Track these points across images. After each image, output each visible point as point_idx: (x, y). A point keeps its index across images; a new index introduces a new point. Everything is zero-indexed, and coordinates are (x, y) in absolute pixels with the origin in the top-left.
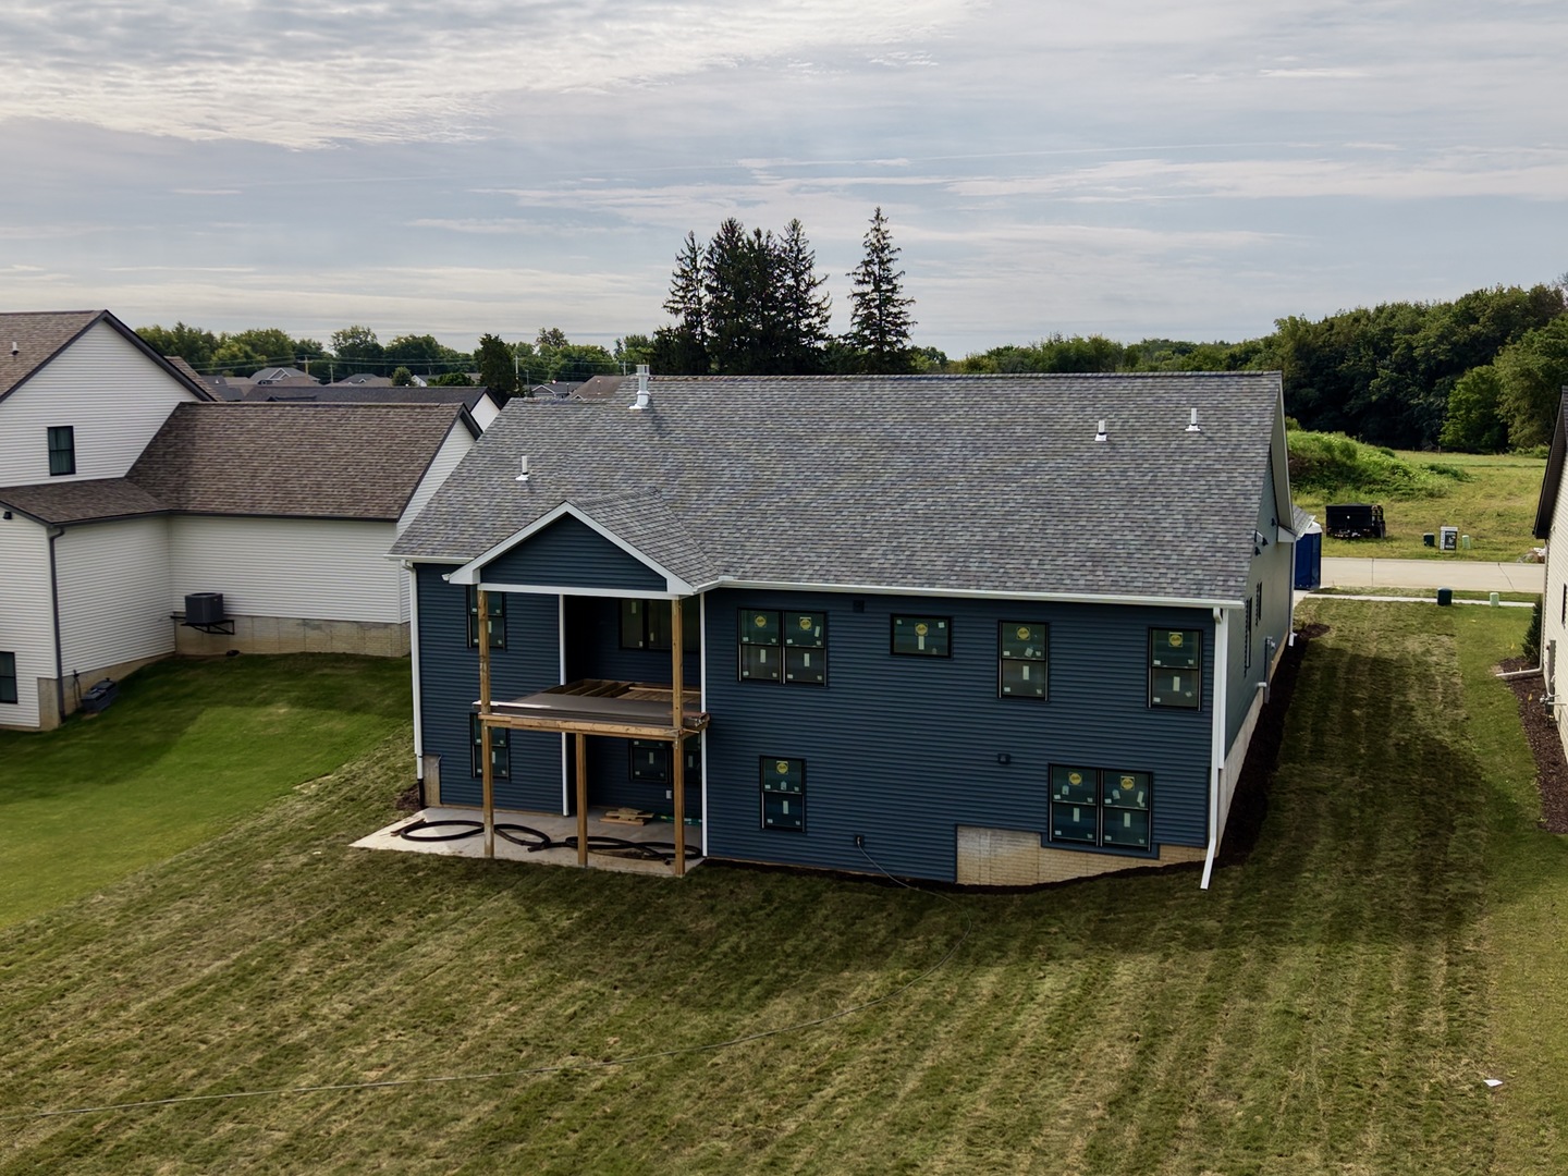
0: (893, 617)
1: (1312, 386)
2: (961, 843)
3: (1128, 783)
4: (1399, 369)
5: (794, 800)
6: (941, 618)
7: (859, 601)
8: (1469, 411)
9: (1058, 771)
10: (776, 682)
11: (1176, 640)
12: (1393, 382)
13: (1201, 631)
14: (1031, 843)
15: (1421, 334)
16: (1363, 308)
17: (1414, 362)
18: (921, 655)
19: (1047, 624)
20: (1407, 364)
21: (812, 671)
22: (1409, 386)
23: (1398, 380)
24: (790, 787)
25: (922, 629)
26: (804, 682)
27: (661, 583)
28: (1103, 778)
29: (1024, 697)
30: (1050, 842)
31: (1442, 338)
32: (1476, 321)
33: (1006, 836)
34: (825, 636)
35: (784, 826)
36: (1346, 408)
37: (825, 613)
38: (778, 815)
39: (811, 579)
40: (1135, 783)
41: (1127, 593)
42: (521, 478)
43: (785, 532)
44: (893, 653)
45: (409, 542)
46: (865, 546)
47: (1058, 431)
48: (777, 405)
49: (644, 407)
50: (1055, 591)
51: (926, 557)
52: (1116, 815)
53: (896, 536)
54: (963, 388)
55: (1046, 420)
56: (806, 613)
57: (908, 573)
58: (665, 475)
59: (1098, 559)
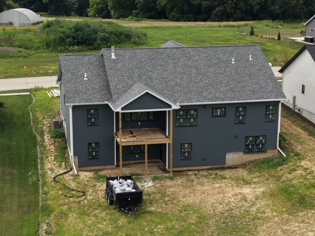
0: (213, 108)
2: (226, 156)
3: (261, 138)
5: (189, 152)
6: (223, 108)
7: (205, 106)
10: (185, 126)
11: (271, 108)
13: (276, 105)
18: (219, 116)
19: (245, 107)
21: (193, 123)
24: (188, 150)
25: (219, 110)
26: (192, 125)
27: (170, 106)
28: (256, 137)
29: (240, 123)
30: (245, 153)
33: (236, 153)
34: (197, 115)
35: (186, 159)
37: (197, 109)
38: (185, 156)
39: (196, 102)
40: (263, 138)
41: (264, 99)
42: (85, 79)
43: (181, 91)
44: (213, 117)
45: (69, 100)
46: (202, 92)
47: (223, 61)
48: (151, 56)
49: (115, 58)
50: (250, 100)
51: (217, 95)
52: (258, 145)
53: (207, 90)
54: (193, 50)
55: (218, 58)
56: (192, 110)
57: (217, 99)
58: (138, 77)
59: (254, 92)
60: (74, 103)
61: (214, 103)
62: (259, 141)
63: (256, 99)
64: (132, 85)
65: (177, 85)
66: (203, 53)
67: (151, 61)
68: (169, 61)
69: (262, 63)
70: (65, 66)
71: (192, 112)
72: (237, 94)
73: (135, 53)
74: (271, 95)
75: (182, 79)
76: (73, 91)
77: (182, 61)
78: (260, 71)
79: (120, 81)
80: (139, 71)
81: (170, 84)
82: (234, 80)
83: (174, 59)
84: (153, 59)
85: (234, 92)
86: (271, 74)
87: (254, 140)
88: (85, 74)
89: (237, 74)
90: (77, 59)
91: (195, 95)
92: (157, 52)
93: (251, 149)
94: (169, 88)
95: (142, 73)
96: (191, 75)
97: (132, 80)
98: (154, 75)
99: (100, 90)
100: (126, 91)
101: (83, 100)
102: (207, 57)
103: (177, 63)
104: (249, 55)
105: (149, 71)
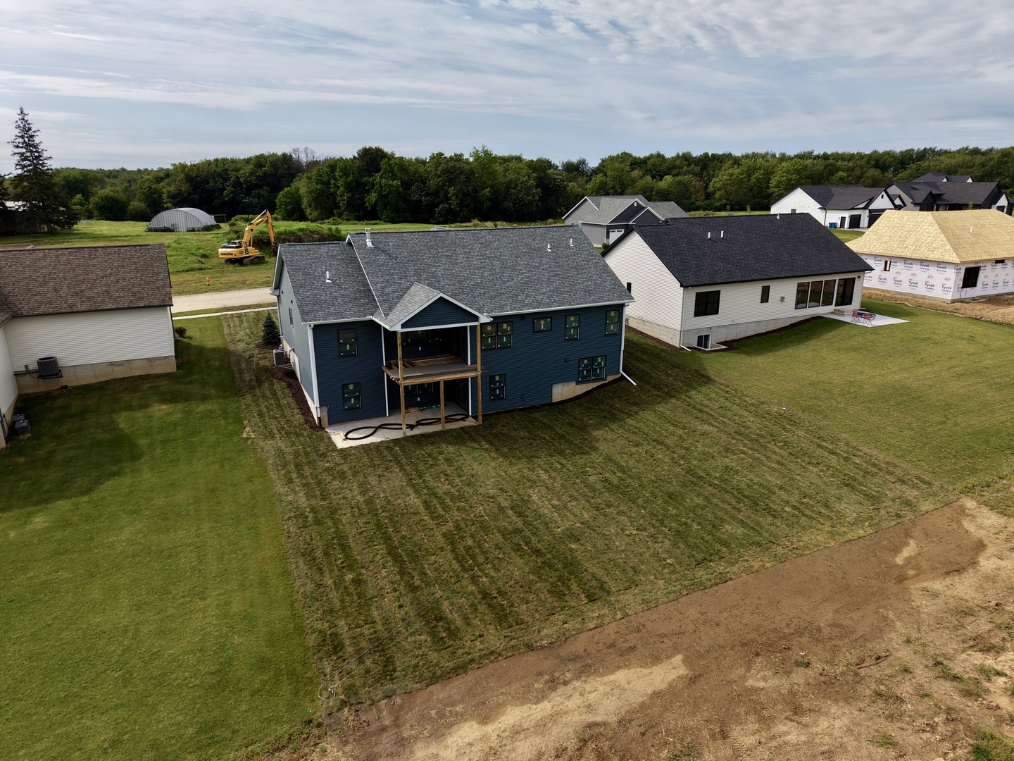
0: (534, 319)
1: (195, 194)
2: (553, 390)
3: (599, 360)
4: (234, 186)
5: (501, 389)
6: (548, 318)
7: (523, 316)
8: (286, 206)
9: (581, 360)
10: (495, 349)
11: (613, 314)
12: (232, 192)
13: (619, 310)
14: (573, 384)
15: (242, 172)
16: (208, 159)
17: (241, 184)
18: (543, 331)
19: (579, 315)
20: (237, 184)
21: (506, 343)
22: (240, 194)
23: (235, 191)
24: (500, 384)
25: (542, 322)
26: (505, 347)
27: (476, 318)
28: (593, 359)
29: (572, 339)
30: (578, 383)
31: (251, 174)
32: (264, 167)
33: (566, 384)
34: (511, 330)
35: (498, 398)
36: (214, 204)
37: (512, 322)
38: (495, 395)
39: (512, 311)
40: (602, 359)
41: (605, 301)
42: (327, 281)
43: (484, 294)
44: (534, 332)
45: (307, 315)
46: (517, 296)
47: (535, 249)
48: (427, 243)
49: (372, 246)
50: (586, 303)
51: (539, 298)
52: (596, 370)
53: (522, 291)
54: (489, 233)
55: (527, 245)
56: (505, 323)
57: (540, 304)
58: (415, 275)
59: (588, 292)
60: (316, 320)
61: (536, 310)
62: (596, 364)
63: (594, 302)
64: (408, 288)
65: (477, 285)
66: (503, 237)
67: (430, 250)
68: (457, 250)
69: (589, 251)
70: (291, 262)
71: (505, 326)
72: (567, 296)
73: (402, 239)
74: (613, 296)
75: (482, 276)
76: (310, 301)
77: (475, 249)
78: (588, 262)
79: (388, 281)
80: (414, 266)
81: (466, 285)
82: (556, 275)
83: (464, 247)
84: (432, 247)
85: (561, 293)
86: (604, 266)
87: (591, 363)
88: (327, 272)
89: (559, 267)
90: (309, 251)
91: (508, 300)
92: (437, 237)
93: (586, 377)
94: (467, 291)
95: (420, 269)
96: (495, 270)
97: (406, 280)
98: (440, 272)
99: (356, 298)
100: (400, 297)
101: (330, 315)
102: (511, 243)
103: (469, 253)
104: (568, 239)
105: (430, 265)
